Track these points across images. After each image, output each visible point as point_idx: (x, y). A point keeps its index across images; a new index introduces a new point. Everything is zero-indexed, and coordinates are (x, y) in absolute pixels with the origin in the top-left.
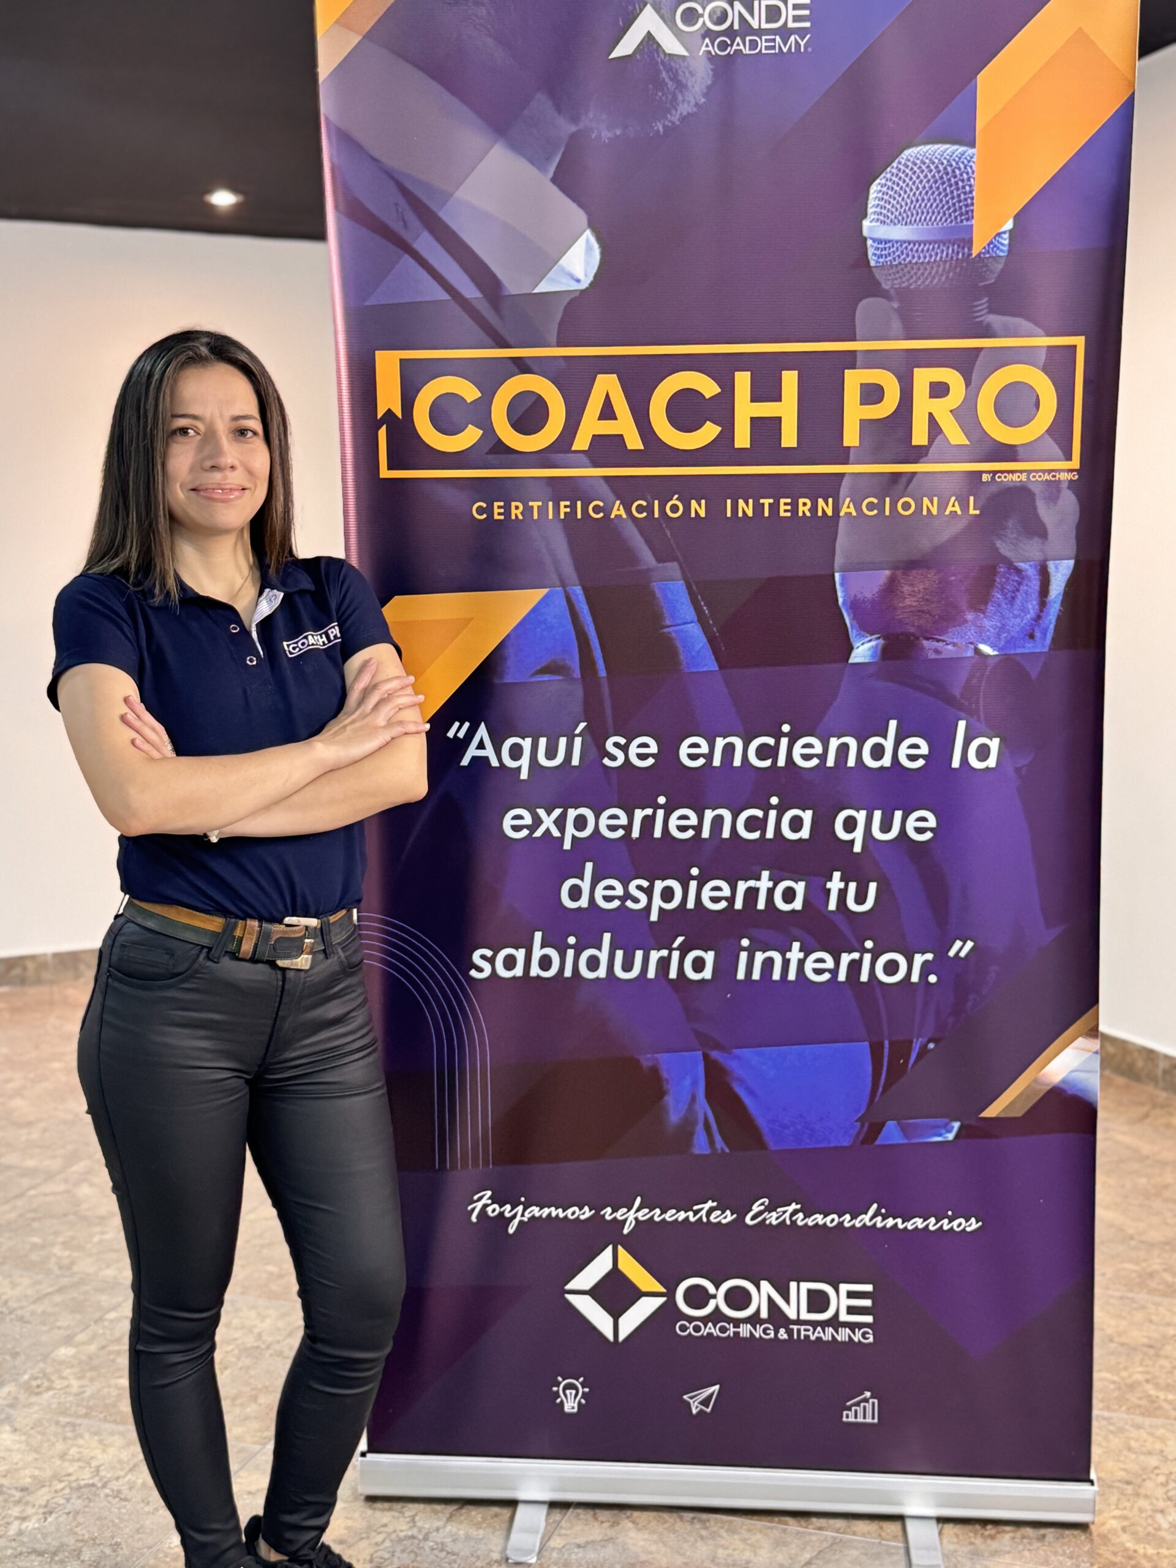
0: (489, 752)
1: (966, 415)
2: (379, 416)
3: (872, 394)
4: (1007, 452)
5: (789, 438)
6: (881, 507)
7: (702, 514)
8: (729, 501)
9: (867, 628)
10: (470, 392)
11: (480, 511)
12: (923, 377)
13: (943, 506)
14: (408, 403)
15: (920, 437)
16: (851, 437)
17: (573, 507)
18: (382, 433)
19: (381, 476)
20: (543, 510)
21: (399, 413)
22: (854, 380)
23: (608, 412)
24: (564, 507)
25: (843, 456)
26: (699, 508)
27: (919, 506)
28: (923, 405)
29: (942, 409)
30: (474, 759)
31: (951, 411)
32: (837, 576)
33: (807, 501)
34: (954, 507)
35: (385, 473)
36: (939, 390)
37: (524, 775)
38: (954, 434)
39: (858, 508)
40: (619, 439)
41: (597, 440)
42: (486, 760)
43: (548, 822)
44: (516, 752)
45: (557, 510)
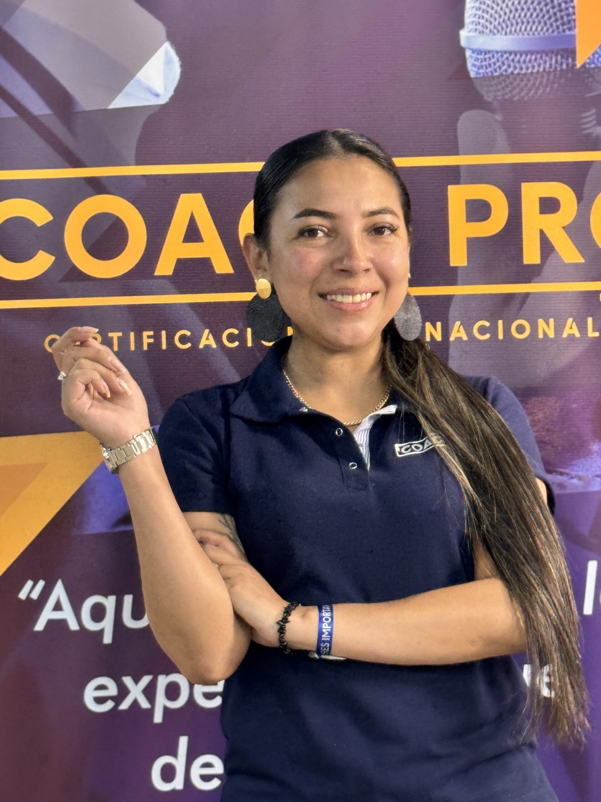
0: (67, 614)
1: (579, 231)
3: (478, 211)
6: (493, 330)
10: (40, 216)
12: (532, 192)
13: (559, 329)
15: (531, 255)
16: (458, 257)
17: (157, 337)
20: (124, 341)
22: (458, 196)
23: (193, 234)
24: (147, 338)
25: (450, 276)
27: (534, 329)
28: (532, 221)
29: (554, 225)
30: (51, 623)
31: (563, 228)
34: (571, 329)
36: (549, 205)
37: (107, 639)
38: (569, 253)
39: (469, 332)
40: (205, 263)
41: (182, 264)
42: (63, 623)
43: (136, 692)
44: (98, 613)
45: (139, 340)
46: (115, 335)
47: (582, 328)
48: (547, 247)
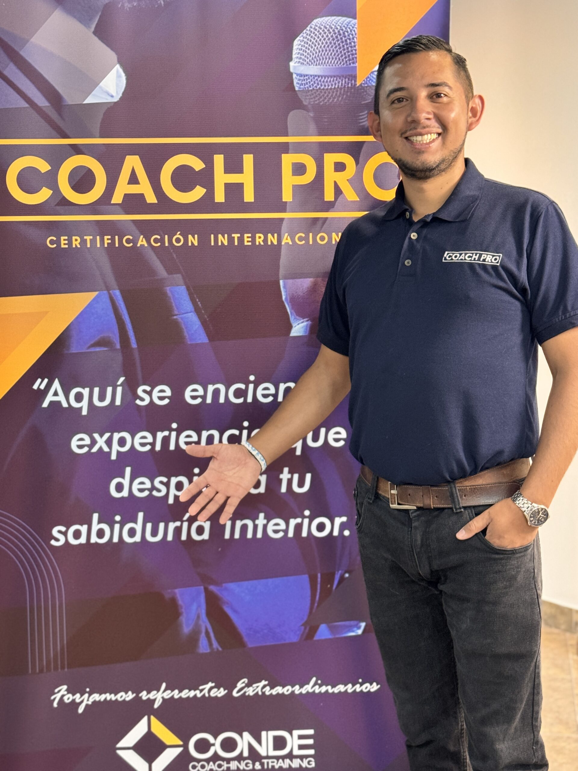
0: (61, 398)
1: (357, 182)
3: (299, 169)
5: (249, 196)
6: (307, 239)
7: (196, 243)
8: (212, 236)
9: (301, 314)
10: (43, 166)
11: (52, 242)
12: (330, 159)
14: (3, 173)
15: (329, 195)
16: (287, 196)
17: (113, 239)
20: (93, 241)
22: (287, 160)
23: (133, 180)
24: (107, 239)
25: (282, 207)
26: (194, 240)
27: (330, 238)
28: (330, 176)
29: (342, 179)
30: (51, 403)
31: (348, 180)
32: (281, 282)
33: (261, 235)
36: (340, 167)
37: (84, 412)
38: (350, 195)
39: (293, 240)
40: (141, 197)
41: (127, 197)
42: (59, 403)
43: (101, 442)
44: (79, 397)
45: (102, 241)
46: (88, 238)
48: (338, 191)
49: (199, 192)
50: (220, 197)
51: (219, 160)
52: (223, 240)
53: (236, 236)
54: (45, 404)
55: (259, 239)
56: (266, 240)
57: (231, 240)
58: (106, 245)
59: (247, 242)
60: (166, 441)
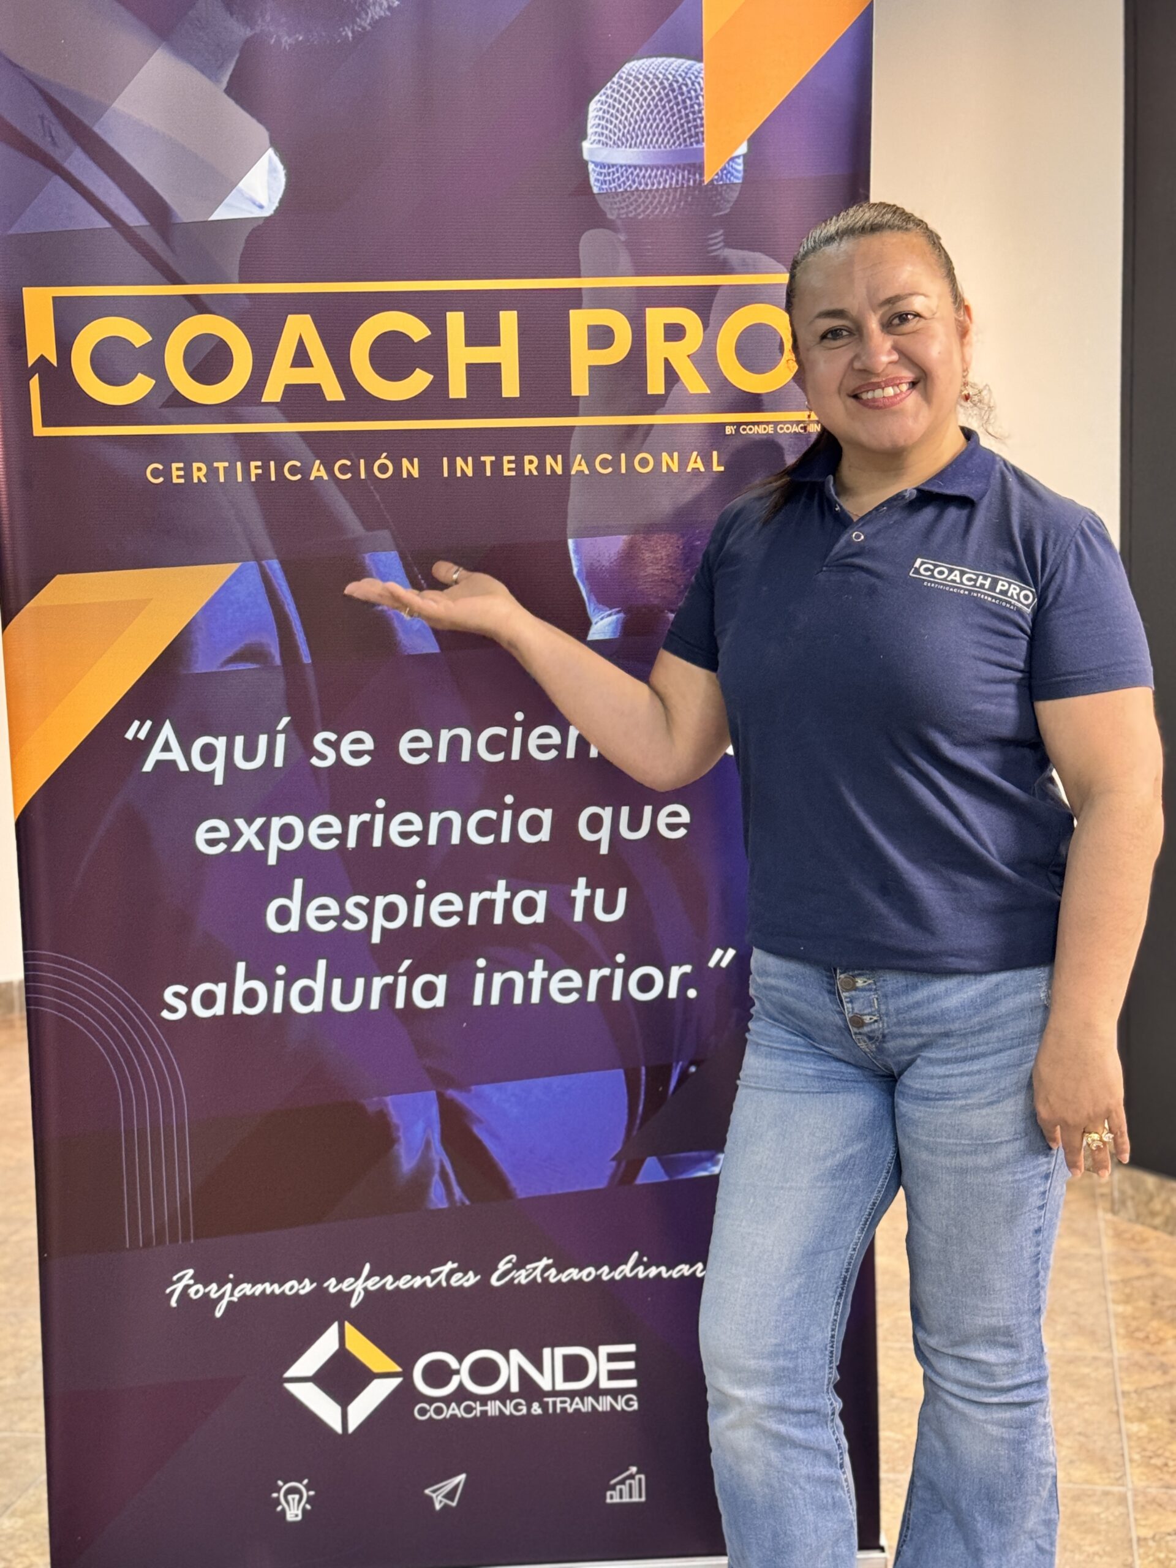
0: (176, 754)
1: (705, 360)
2: (31, 362)
3: (601, 337)
4: (753, 402)
5: (511, 387)
6: (616, 463)
7: (415, 473)
8: (445, 460)
9: (606, 601)
10: (138, 335)
11: (156, 473)
12: (657, 318)
13: (683, 463)
14: (64, 347)
15: (656, 385)
17: (265, 468)
18: (34, 383)
19: (36, 434)
20: (230, 472)
21: (53, 360)
22: (580, 321)
23: (302, 359)
24: (255, 468)
25: (572, 407)
26: (411, 468)
27: (658, 463)
28: (657, 350)
29: (680, 354)
30: (159, 763)
31: (689, 356)
32: (571, 543)
33: (533, 458)
34: (695, 463)
35: (39, 430)
36: (674, 332)
39: (590, 465)
40: (316, 389)
41: (290, 390)
43: (249, 833)
44: (208, 754)
45: (246, 471)
46: (221, 465)
47: (708, 463)
48: (671, 376)
49: (419, 381)
50: (458, 389)
51: (455, 322)
52: (465, 467)
53: (488, 460)
54: (148, 767)
55: (530, 464)
56: (541, 466)
57: (479, 467)
58: (253, 479)
59: (508, 468)
60: (366, 830)
